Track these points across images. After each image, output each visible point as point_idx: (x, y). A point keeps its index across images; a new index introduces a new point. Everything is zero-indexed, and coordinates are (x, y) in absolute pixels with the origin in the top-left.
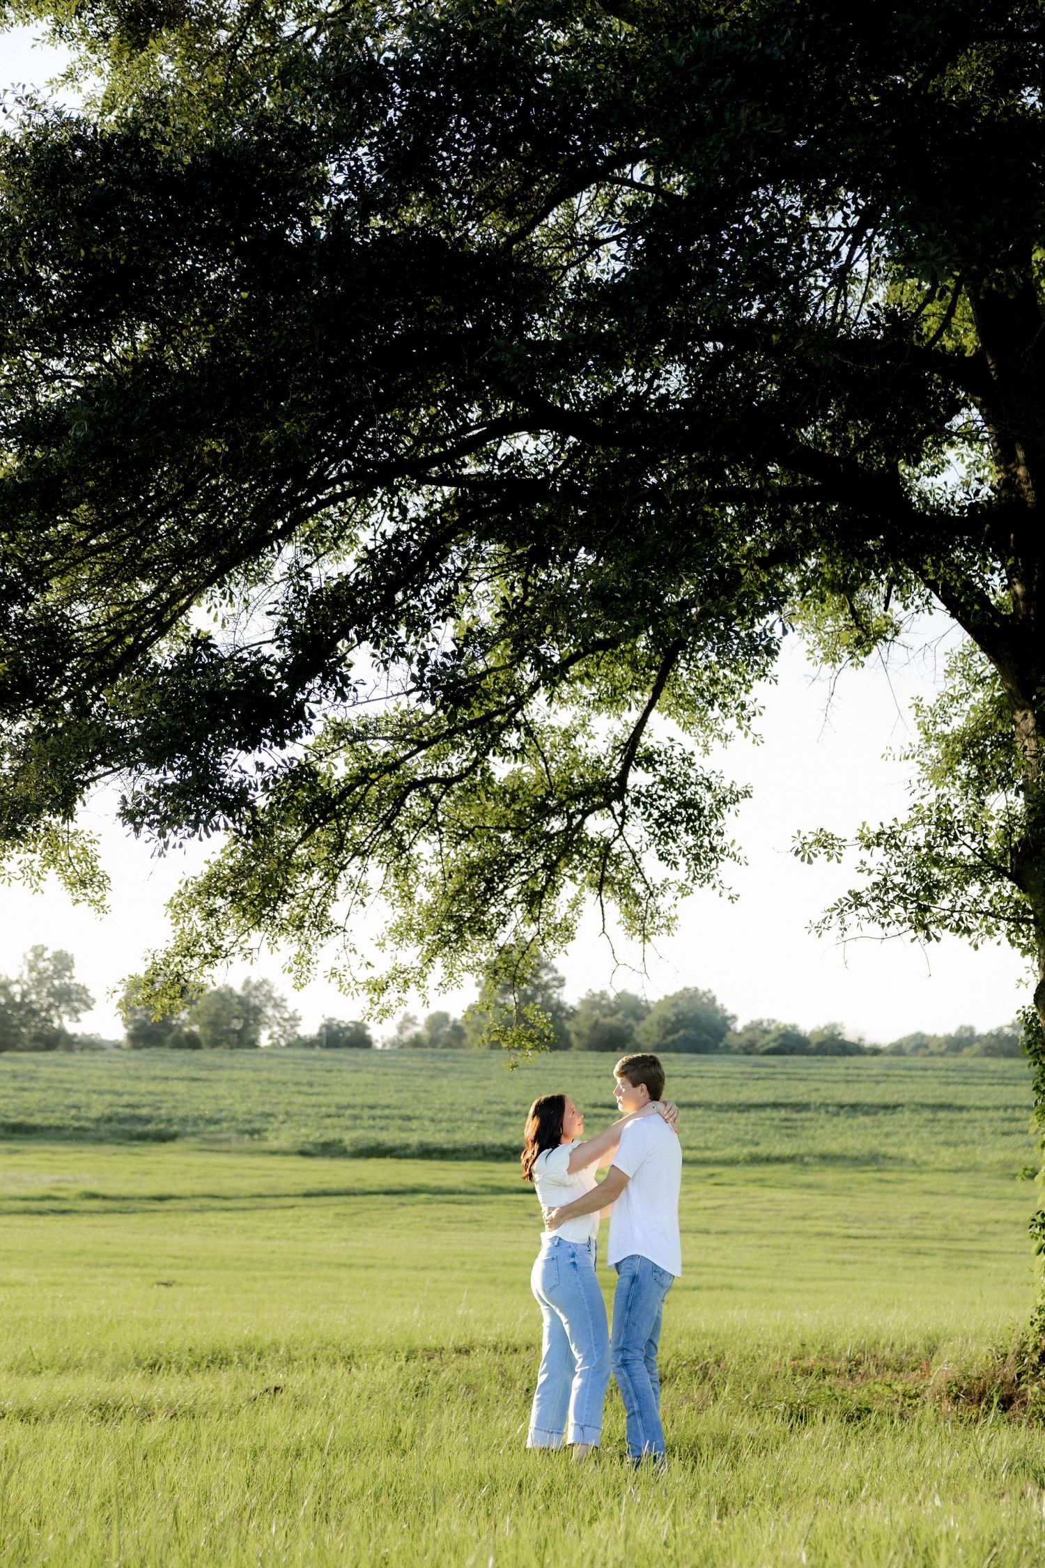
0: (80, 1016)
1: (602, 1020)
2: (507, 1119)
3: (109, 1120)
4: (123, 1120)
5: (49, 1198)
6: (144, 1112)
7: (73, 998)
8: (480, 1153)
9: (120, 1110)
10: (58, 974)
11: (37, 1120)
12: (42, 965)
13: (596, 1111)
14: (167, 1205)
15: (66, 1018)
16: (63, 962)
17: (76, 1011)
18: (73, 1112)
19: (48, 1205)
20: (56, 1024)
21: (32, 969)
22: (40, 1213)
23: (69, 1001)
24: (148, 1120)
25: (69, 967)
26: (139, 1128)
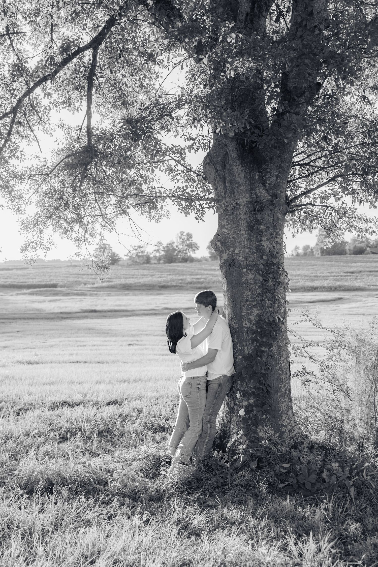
0: (196, 252)
1: (357, 245)
2: (315, 278)
3: (191, 283)
4: (195, 283)
5: (153, 310)
6: (202, 280)
7: (193, 246)
8: (303, 290)
9: (194, 280)
10: (188, 240)
11: (169, 284)
12: (183, 237)
13: (346, 274)
14: (189, 311)
15: (191, 252)
16: (189, 236)
17: (194, 250)
18: (180, 281)
19: (151, 312)
20: (189, 254)
21: (180, 238)
22: (147, 315)
23: (192, 247)
24: (202, 283)
25: (191, 237)
26: (199, 285)
